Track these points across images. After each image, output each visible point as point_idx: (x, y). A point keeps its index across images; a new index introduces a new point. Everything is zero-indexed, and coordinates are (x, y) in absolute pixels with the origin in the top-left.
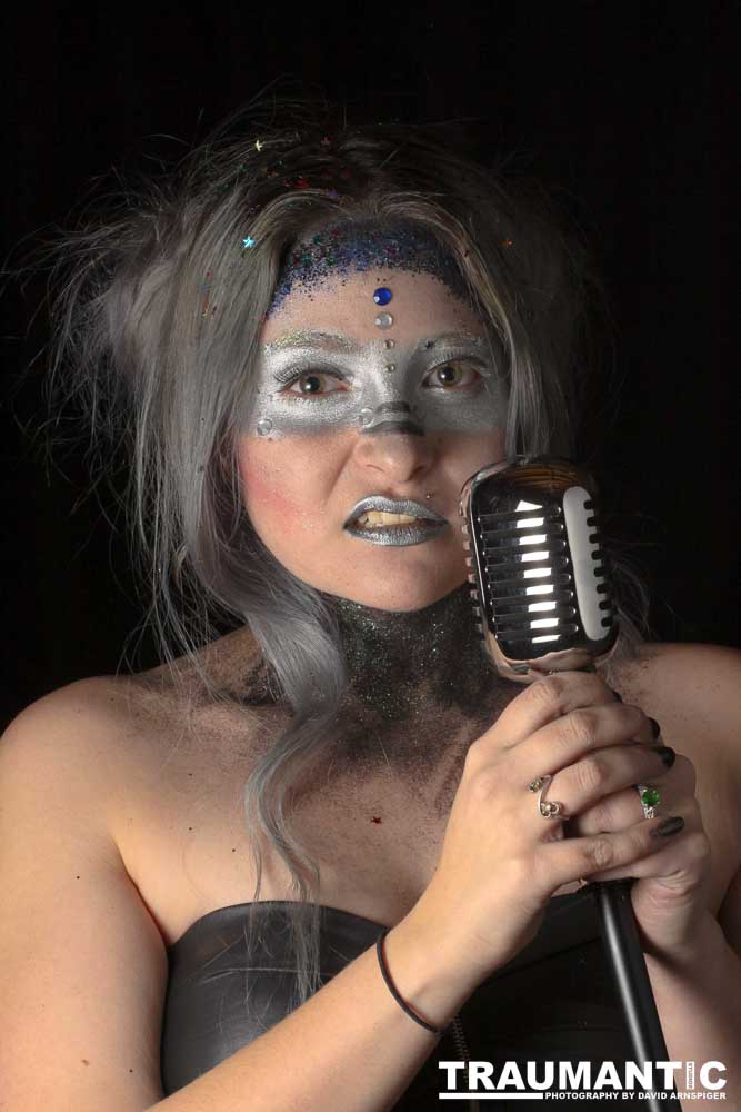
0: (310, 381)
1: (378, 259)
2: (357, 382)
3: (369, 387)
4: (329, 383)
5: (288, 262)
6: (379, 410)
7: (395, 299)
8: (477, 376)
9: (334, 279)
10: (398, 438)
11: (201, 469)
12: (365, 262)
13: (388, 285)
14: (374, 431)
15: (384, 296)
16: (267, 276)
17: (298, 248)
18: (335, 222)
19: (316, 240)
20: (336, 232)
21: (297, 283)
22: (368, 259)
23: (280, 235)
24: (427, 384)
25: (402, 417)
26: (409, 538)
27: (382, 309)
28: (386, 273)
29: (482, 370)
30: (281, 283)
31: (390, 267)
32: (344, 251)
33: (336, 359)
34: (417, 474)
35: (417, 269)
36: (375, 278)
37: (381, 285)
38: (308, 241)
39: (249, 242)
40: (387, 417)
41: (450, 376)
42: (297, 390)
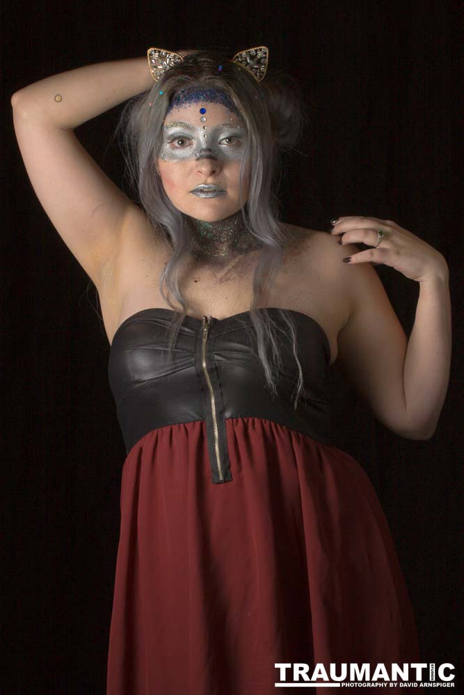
0: (181, 140)
1: (203, 98)
2: (195, 141)
3: (199, 142)
4: (187, 142)
5: (173, 99)
6: (201, 151)
7: (207, 112)
8: (238, 141)
9: (188, 105)
10: (206, 161)
12: (197, 99)
13: (205, 107)
14: (198, 159)
15: (203, 111)
16: (165, 103)
17: (176, 94)
18: (189, 86)
19: (183, 92)
20: (190, 89)
21: (175, 106)
22: (199, 98)
23: (171, 90)
24: (220, 143)
25: (207, 153)
26: (210, 195)
27: (202, 115)
28: (205, 103)
29: (240, 140)
30: (170, 106)
31: (206, 101)
32: (192, 96)
33: (187, 132)
34: (213, 173)
35: (216, 102)
36: (200, 105)
37: (203, 107)
38: (180, 92)
39: (161, 93)
40: (203, 153)
41: (230, 140)
42: (176, 143)
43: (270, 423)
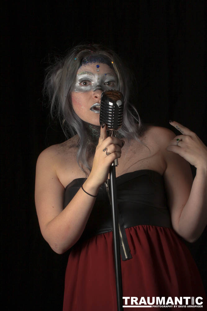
0: (85, 83)
1: (97, 61)
2: (93, 82)
4: (88, 83)
5: (82, 62)
6: (96, 87)
7: (100, 67)
8: (113, 84)
9: (90, 64)
10: (99, 91)
11: (65, 97)
12: (95, 61)
13: (99, 65)
14: (95, 91)
16: (78, 64)
17: (84, 59)
20: (90, 57)
21: (83, 65)
24: (105, 84)
27: (97, 68)
28: (99, 63)
30: (81, 65)
31: (99, 62)
32: (92, 59)
35: (104, 63)
36: (96, 64)
38: (86, 58)
39: (75, 59)
41: (109, 84)
42: (82, 84)
43: (147, 226)
